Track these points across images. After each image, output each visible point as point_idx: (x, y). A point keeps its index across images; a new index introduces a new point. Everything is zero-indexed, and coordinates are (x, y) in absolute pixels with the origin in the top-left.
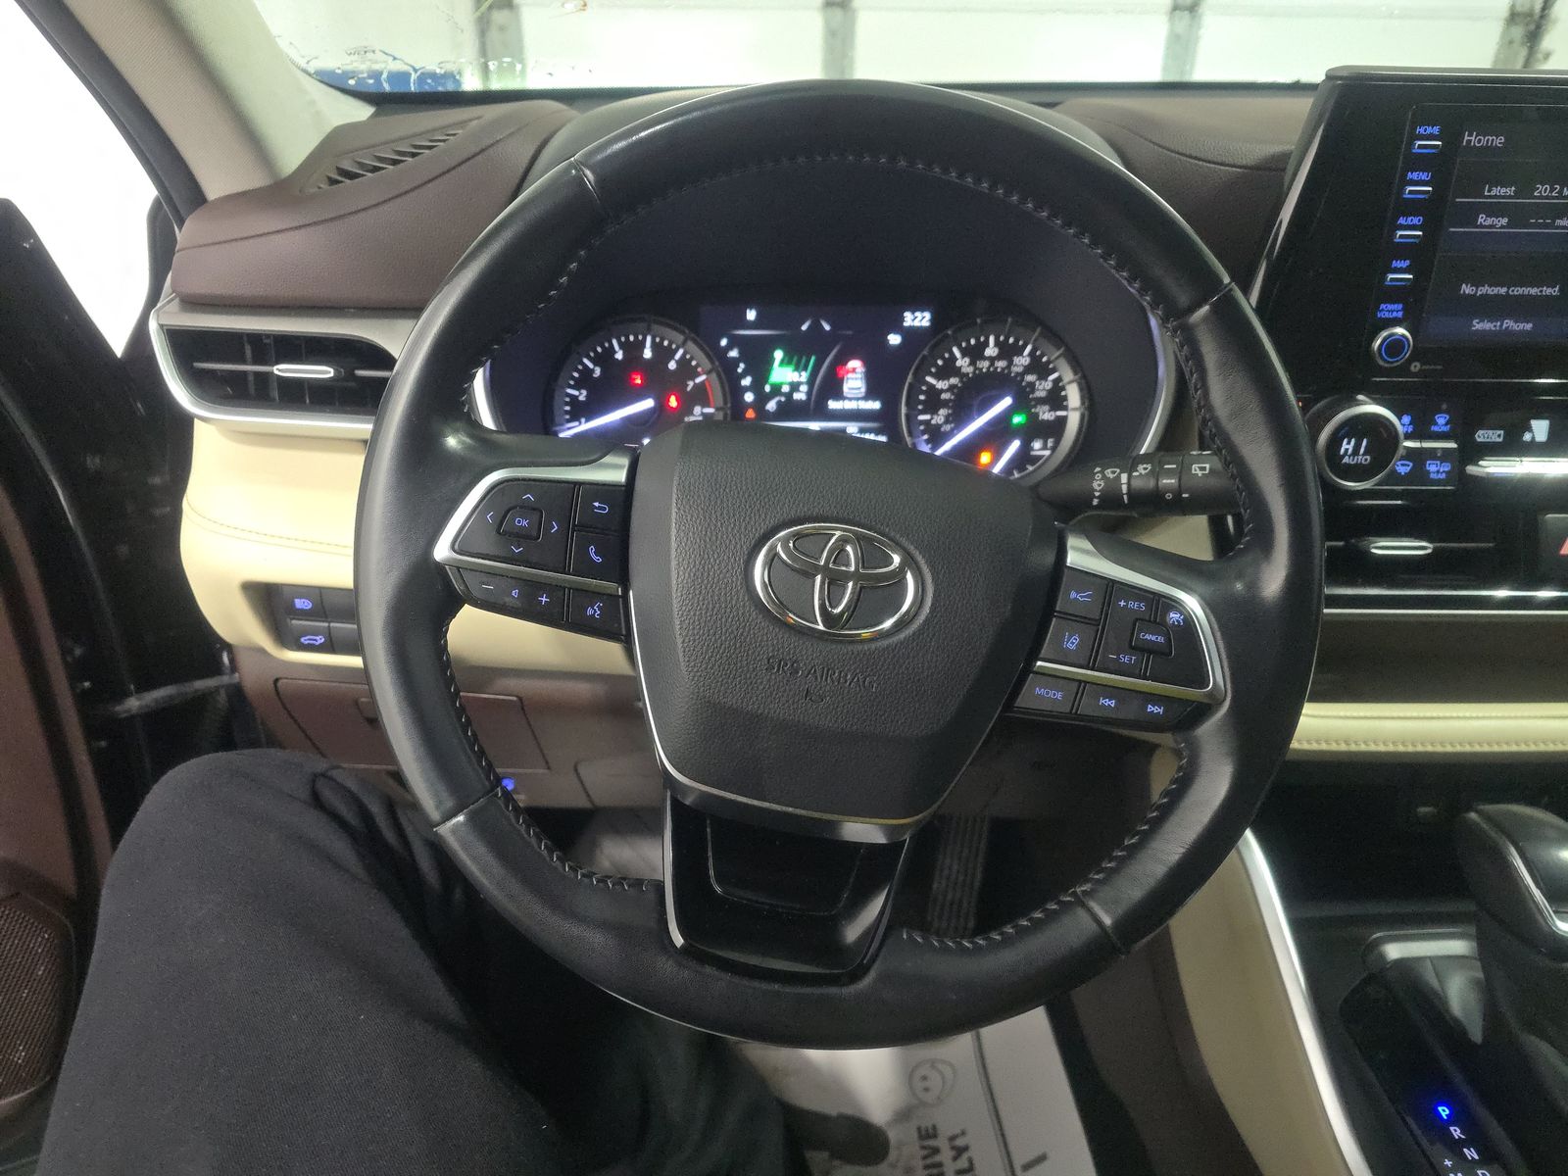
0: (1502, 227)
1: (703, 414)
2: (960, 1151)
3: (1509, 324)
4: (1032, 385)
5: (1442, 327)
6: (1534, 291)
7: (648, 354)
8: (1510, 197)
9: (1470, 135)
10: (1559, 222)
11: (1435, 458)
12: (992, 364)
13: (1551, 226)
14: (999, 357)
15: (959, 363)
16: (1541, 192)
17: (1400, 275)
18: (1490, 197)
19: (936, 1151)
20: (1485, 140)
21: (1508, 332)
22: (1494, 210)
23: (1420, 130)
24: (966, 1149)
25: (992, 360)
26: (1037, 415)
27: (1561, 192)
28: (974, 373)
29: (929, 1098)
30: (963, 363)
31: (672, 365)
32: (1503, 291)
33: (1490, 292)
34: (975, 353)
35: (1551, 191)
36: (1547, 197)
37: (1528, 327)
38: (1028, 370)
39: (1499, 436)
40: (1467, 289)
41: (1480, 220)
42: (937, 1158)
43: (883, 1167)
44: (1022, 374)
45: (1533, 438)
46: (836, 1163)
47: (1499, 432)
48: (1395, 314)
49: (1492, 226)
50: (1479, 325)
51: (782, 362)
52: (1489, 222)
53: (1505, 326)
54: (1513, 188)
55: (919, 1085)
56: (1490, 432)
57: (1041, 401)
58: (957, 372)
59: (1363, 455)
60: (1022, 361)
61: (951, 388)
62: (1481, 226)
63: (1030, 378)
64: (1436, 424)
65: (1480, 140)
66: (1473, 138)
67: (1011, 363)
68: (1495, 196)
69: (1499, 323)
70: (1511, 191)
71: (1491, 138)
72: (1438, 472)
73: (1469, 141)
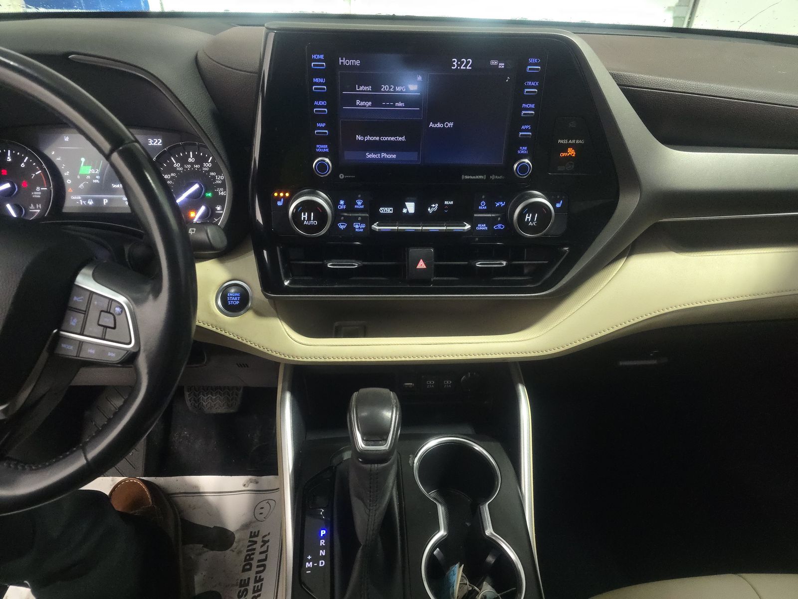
0: (369, 106)
1: (41, 191)
2: (265, 542)
3: (384, 155)
4: (214, 177)
5: (350, 156)
6: (393, 139)
7: (9, 159)
8: (369, 91)
9: (342, 59)
10: (397, 104)
11: (358, 221)
12: (192, 166)
13: (394, 106)
14: (196, 163)
15: (175, 165)
16: (384, 89)
17: (321, 129)
18: (360, 91)
19: (255, 542)
20: (350, 62)
21: (384, 159)
22: (364, 98)
23: (314, 57)
24: (268, 541)
25: (192, 164)
26: (218, 192)
27: (394, 89)
28: (183, 171)
29: (261, 517)
30: (177, 165)
31: (23, 165)
32: (377, 138)
33: (371, 139)
34: (183, 161)
35: (390, 89)
36: (388, 92)
37: (394, 156)
38: (211, 170)
39: (391, 210)
40: (359, 138)
41: (357, 103)
42: (254, 547)
43: (228, 551)
44: (209, 172)
45: (408, 211)
46: (205, 549)
47: (391, 208)
48: (325, 150)
49: (364, 106)
50: (370, 156)
51: (85, 164)
52: (362, 104)
53: (382, 156)
54: (370, 87)
55: (258, 511)
56: (386, 209)
57: (219, 186)
58: (174, 170)
59: (313, 220)
60: (208, 165)
61: (172, 178)
62: (358, 106)
63: (212, 174)
64: (357, 204)
65: (347, 63)
66: (344, 61)
67: (202, 166)
68: (362, 91)
69: (379, 155)
70: (369, 88)
71: (353, 61)
72: (359, 228)
73: (342, 63)
